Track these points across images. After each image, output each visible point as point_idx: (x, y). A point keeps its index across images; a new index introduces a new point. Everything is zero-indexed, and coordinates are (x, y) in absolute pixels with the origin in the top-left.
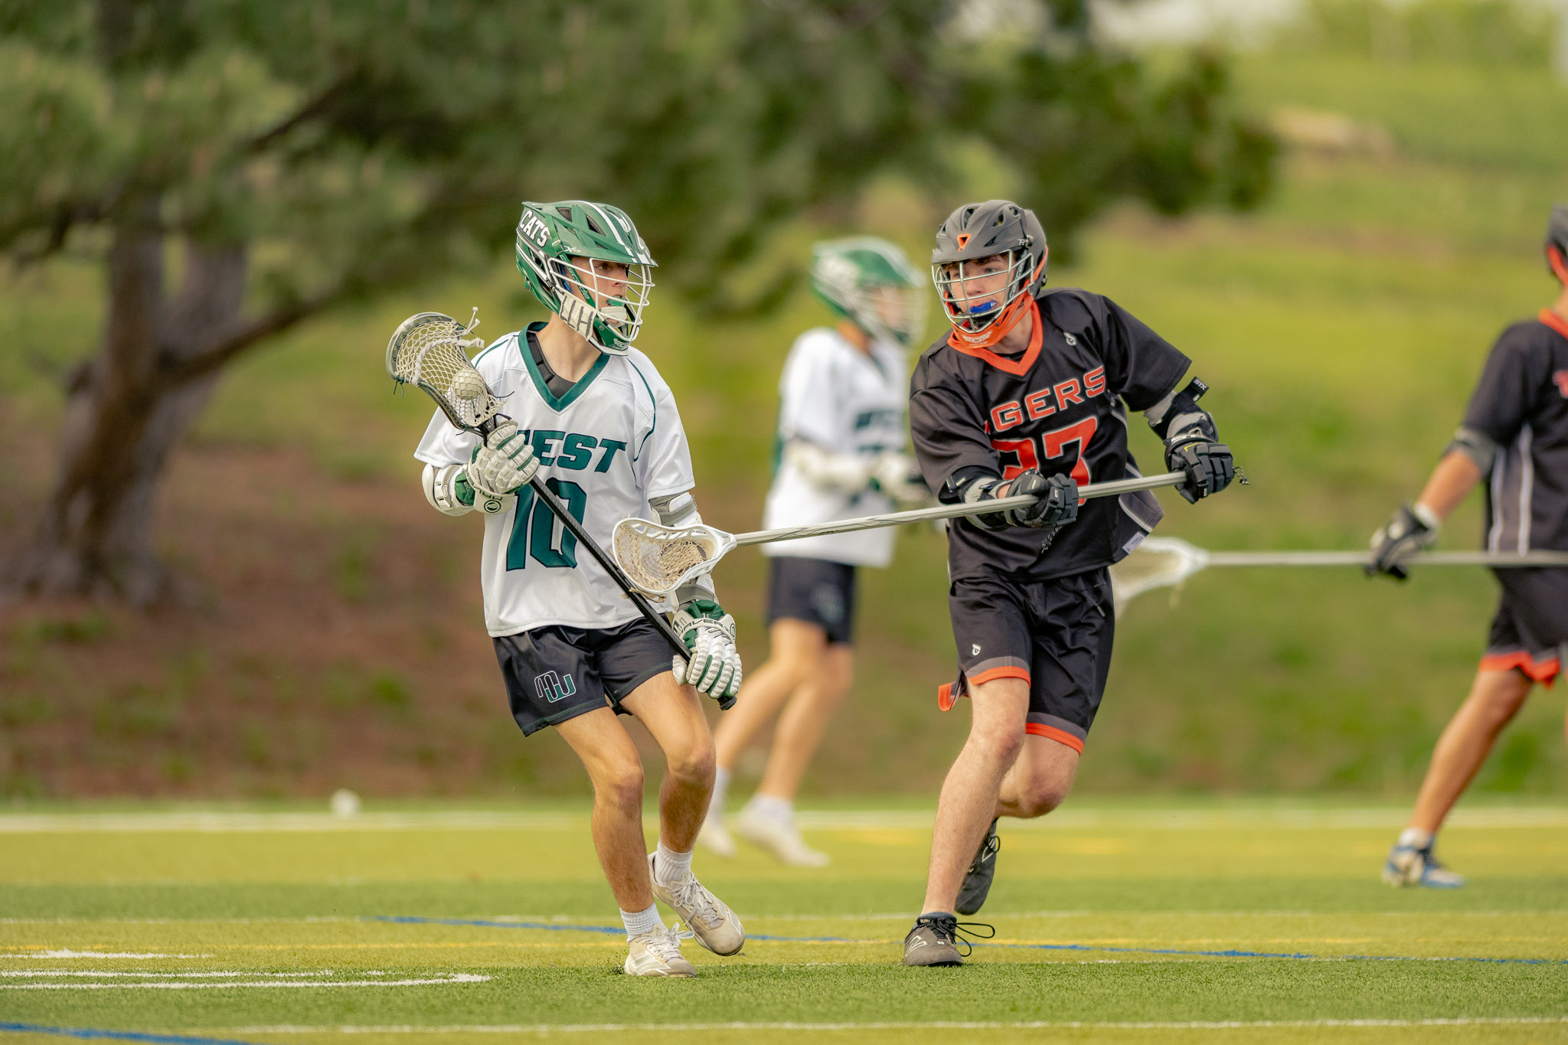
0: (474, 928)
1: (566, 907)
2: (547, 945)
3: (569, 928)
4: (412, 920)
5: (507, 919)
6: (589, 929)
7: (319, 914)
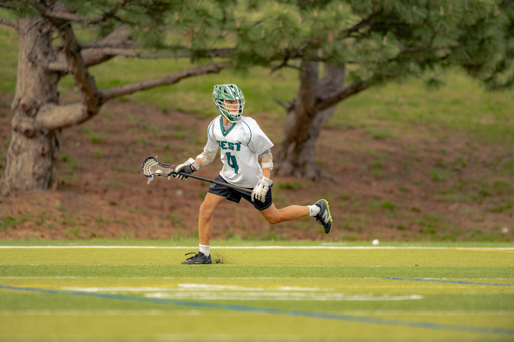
0: (417, 281)
1: (445, 275)
2: (440, 287)
3: (447, 281)
4: (397, 279)
5: (428, 279)
6: (453, 282)
7: (368, 276)
